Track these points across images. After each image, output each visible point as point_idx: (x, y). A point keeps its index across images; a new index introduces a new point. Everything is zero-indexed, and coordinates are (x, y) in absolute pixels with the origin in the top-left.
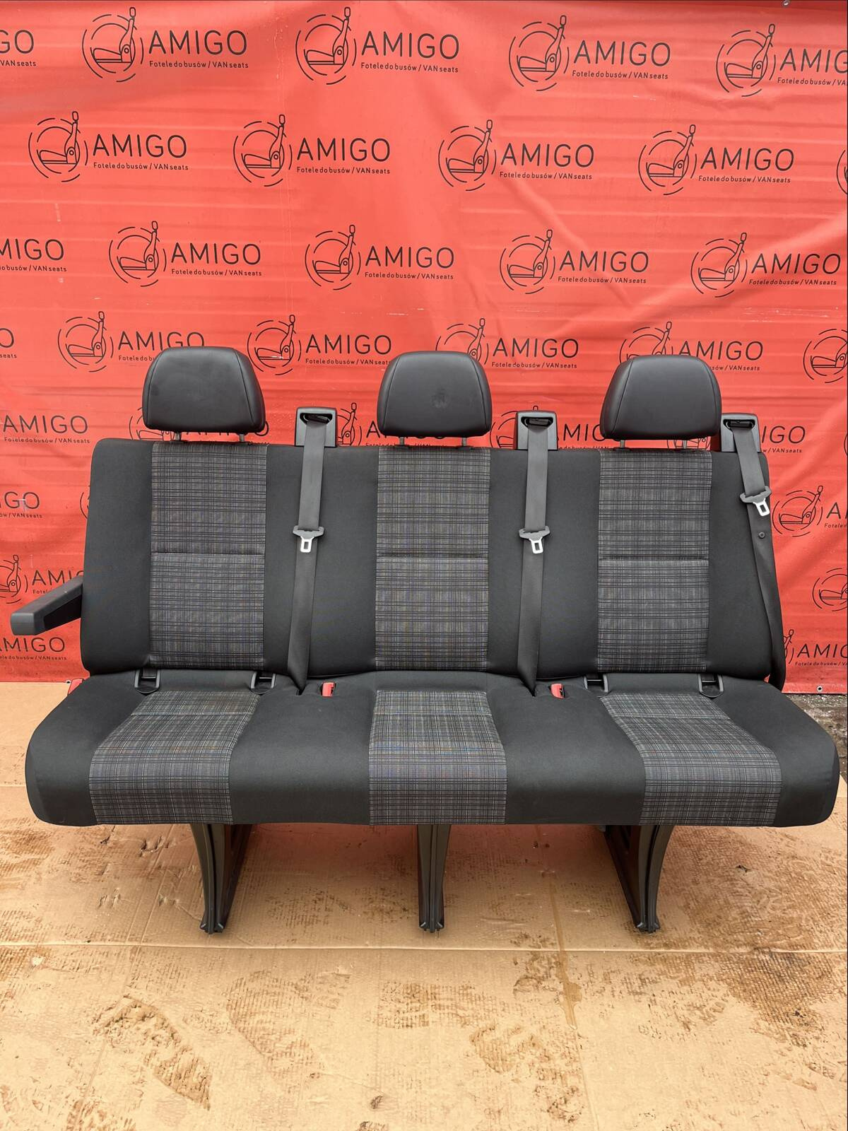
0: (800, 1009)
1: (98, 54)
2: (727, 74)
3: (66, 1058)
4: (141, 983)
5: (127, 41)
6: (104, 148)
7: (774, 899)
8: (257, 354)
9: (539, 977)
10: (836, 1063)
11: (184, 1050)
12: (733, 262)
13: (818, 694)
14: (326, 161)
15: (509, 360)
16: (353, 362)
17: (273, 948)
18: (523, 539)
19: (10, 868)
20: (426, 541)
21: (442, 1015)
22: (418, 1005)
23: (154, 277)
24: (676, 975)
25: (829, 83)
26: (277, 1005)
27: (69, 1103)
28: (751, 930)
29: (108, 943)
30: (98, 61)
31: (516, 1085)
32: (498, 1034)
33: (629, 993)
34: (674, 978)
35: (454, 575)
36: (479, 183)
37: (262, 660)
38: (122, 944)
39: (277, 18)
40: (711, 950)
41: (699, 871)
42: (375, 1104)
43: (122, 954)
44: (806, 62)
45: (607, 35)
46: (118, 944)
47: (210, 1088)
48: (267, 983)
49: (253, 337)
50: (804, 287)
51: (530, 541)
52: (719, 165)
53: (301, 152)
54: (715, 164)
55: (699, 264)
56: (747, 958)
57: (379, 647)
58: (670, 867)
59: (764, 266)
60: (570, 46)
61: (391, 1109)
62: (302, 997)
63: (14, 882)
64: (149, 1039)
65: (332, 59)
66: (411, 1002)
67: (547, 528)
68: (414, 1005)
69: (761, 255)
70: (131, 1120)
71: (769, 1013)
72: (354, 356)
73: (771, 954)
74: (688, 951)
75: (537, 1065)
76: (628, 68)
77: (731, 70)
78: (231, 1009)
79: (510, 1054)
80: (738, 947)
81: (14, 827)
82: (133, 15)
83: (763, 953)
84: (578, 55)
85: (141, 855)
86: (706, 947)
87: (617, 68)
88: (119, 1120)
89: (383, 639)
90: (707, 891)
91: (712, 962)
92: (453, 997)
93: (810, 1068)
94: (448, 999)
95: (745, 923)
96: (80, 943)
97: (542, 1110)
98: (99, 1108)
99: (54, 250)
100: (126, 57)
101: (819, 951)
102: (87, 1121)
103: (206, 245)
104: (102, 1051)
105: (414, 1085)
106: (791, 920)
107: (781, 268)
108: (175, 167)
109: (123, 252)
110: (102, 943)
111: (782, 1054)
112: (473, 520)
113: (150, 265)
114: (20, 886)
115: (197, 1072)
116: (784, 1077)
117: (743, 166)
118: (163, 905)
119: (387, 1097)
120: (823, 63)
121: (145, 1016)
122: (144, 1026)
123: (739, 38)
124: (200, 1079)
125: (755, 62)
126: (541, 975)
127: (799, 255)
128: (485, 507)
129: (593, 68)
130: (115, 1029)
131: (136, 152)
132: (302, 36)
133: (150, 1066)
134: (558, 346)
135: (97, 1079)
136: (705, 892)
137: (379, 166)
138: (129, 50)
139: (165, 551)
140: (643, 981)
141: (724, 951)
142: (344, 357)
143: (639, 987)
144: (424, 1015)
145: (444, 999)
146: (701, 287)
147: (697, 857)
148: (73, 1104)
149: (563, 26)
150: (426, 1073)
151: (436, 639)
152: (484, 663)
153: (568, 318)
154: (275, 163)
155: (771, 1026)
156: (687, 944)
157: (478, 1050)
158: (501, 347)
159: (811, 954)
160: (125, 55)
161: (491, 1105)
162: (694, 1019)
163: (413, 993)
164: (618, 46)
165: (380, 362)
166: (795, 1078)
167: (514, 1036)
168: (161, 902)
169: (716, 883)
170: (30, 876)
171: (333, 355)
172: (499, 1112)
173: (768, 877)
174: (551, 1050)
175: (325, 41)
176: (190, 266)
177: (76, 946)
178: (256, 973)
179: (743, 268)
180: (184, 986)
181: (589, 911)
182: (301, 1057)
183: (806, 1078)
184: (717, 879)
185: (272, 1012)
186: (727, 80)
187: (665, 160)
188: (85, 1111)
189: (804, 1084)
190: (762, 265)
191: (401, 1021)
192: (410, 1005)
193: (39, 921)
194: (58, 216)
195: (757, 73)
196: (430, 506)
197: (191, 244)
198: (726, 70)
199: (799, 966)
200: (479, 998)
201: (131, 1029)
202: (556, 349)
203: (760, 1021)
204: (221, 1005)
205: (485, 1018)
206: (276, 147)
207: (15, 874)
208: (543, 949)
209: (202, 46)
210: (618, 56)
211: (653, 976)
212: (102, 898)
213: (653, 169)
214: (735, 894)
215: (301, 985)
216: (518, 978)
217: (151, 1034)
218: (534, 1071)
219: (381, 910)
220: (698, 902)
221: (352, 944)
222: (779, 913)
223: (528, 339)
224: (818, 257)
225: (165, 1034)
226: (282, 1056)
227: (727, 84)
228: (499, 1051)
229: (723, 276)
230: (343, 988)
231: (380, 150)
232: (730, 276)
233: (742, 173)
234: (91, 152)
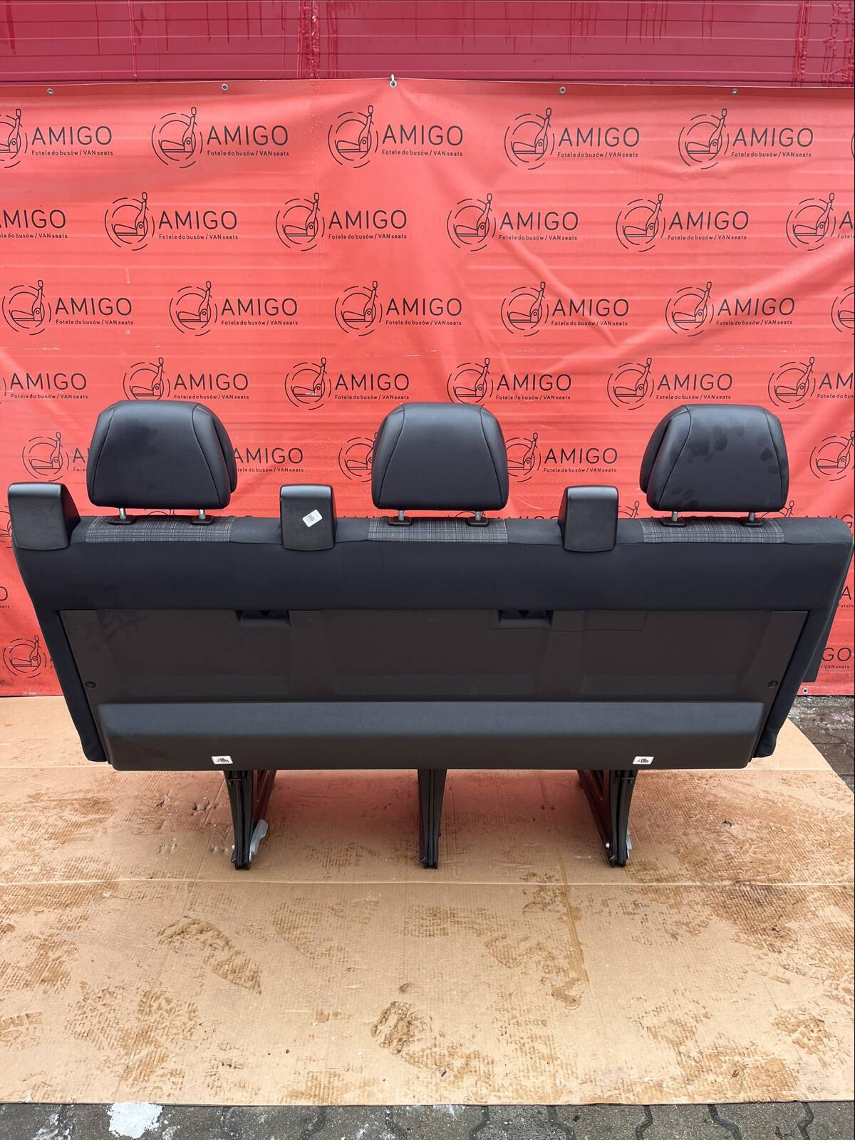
0: (776, 926)
1: (165, 145)
2: (688, 151)
3: (135, 961)
4: (197, 907)
5: (189, 134)
6: (169, 222)
7: (755, 846)
8: (293, 392)
9: (545, 903)
10: (807, 964)
11: (238, 953)
12: (701, 306)
13: (804, 696)
14: (353, 230)
15: (511, 393)
16: (375, 398)
17: (311, 882)
19: (78, 825)
21: (460, 929)
22: (439, 921)
23: (206, 328)
24: (666, 901)
25: (775, 155)
26: (316, 921)
27: (140, 993)
28: (734, 868)
29: (167, 879)
30: (165, 152)
31: (525, 976)
32: (509, 941)
33: (624, 913)
34: (664, 903)
36: (482, 245)
38: (180, 880)
39: (313, 115)
40: (698, 884)
41: (689, 825)
42: (403, 989)
43: (180, 887)
44: (755, 138)
45: (585, 122)
46: (176, 880)
47: (261, 980)
48: (307, 906)
49: (290, 377)
50: (764, 326)
52: (684, 226)
53: (332, 223)
54: (681, 226)
55: (672, 308)
56: (729, 889)
58: (663, 823)
59: (728, 309)
60: (555, 132)
61: (417, 992)
62: (338, 916)
63: (83, 836)
64: (207, 946)
65: (358, 147)
66: (433, 920)
68: (435, 921)
69: (725, 300)
70: (194, 1004)
71: (749, 928)
72: (377, 392)
73: (751, 886)
74: (678, 884)
75: (542, 963)
76: (605, 149)
77: (691, 147)
78: (277, 924)
79: (519, 955)
80: (722, 881)
81: (81, 795)
82: (194, 113)
83: (744, 885)
84: (562, 140)
85: (192, 814)
86: (694, 881)
87: (594, 150)
88: (183, 1004)
90: (696, 840)
91: (699, 892)
92: (470, 916)
93: (785, 968)
94: (465, 917)
95: (729, 863)
96: (144, 879)
97: (547, 994)
98: (166, 996)
99: (124, 307)
100: (188, 148)
101: (795, 884)
102: (155, 1005)
103: (251, 300)
104: (166, 955)
105: (436, 975)
106: (770, 862)
107: (743, 311)
108: (227, 237)
109: (181, 308)
110: (163, 879)
111: (759, 958)
113: (204, 318)
114: (89, 839)
115: (249, 968)
116: (761, 974)
117: (704, 226)
118: (214, 852)
119: (414, 984)
120: (770, 139)
121: (203, 930)
122: (202, 937)
123: (696, 121)
124: (252, 973)
125: (711, 140)
126: (547, 901)
127: (758, 300)
129: (575, 150)
130: (178, 940)
131: (195, 225)
132: (334, 130)
133: (208, 965)
134: (554, 380)
135: (163, 975)
136: (694, 841)
137: (398, 232)
138: (191, 142)
140: (637, 906)
141: (709, 884)
142: (368, 393)
143: (633, 909)
144: (444, 928)
145: (461, 917)
146: (675, 328)
147: (688, 815)
148: (143, 994)
149: (549, 117)
150: (446, 967)
153: (561, 357)
154: (311, 232)
155: (750, 938)
156: (676, 879)
157: (491, 952)
158: (503, 382)
159: (787, 887)
160: (187, 146)
161: (503, 990)
162: (681, 931)
163: (434, 913)
164: (595, 132)
165: (399, 397)
166: (771, 975)
167: (523, 943)
168: (212, 850)
169: (703, 835)
170: (97, 831)
171: (359, 391)
172: (510, 995)
173: (751, 830)
174: (555, 952)
175: (353, 133)
176: (237, 318)
177: (140, 881)
178: (297, 899)
179: (710, 311)
180: (235, 909)
181: (590, 857)
182: (338, 957)
183: (780, 975)
184: (704, 832)
185: (312, 927)
186: (688, 156)
187: (639, 223)
188: (154, 998)
189: (778, 979)
190: (726, 308)
191: (425, 933)
192: (432, 922)
193: (107, 864)
194: (128, 279)
195: (713, 149)
197: (239, 300)
198: (687, 148)
199: (776, 895)
200: (493, 916)
201: (191, 939)
202: (551, 383)
203: (740, 934)
204: (268, 922)
205: (498, 930)
206: (312, 219)
207: (83, 830)
208: (548, 884)
209: (251, 138)
210: (595, 139)
211: (645, 902)
212: (161, 847)
213: (628, 231)
214: (720, 842)
215: (337, 908)
216: (527, 904)
217: (210, 941)
218: (540, 967)
219: (406, 856)
220: (687, 848)
221: (380, 880)
222: (760, 856)
223: (527, 376)
224: (775, 301)
225: (220, 942)
226: (322, 956)
227: (689, 160)
228: (510, 952)
229: (693, 318)
230: (374, 910)
231: (399, 219)
232: (699, 319)
233: (705, 232)
234: (157, 225)
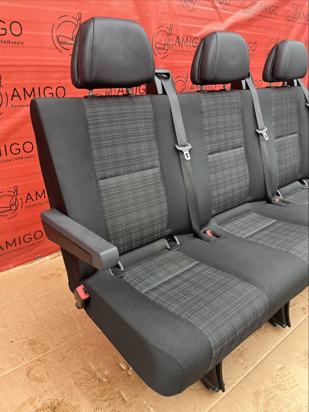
12: (253, 5)
15: (180, 48)
37: (168, 230)
51: (263, 134)
67: (265, 127)
128: (240, 121)
139: (105, 178)
146: (244, 15)
152: (248, 199)
153: (203, 27)
202: (197, 43)
215: (276, 385)
221: (266, 352)
232: (252, 12)
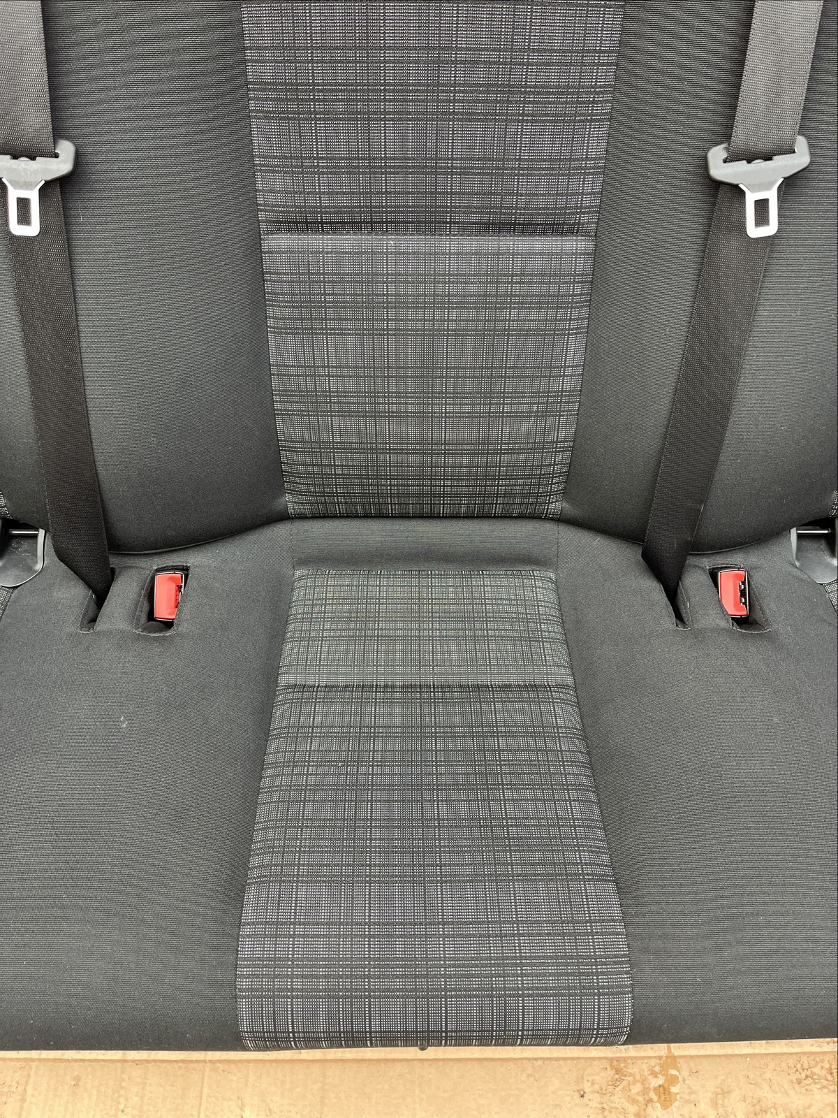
18: (718, 185)
20: (411, 182)
35: (490, 289)
51: (742, 193)
57: (292, 474)
67: (801, 144)
89: (300, 458)
112: (560, 109)
128: (604, 59)
151: (439, 460)
196: (423, 55)
